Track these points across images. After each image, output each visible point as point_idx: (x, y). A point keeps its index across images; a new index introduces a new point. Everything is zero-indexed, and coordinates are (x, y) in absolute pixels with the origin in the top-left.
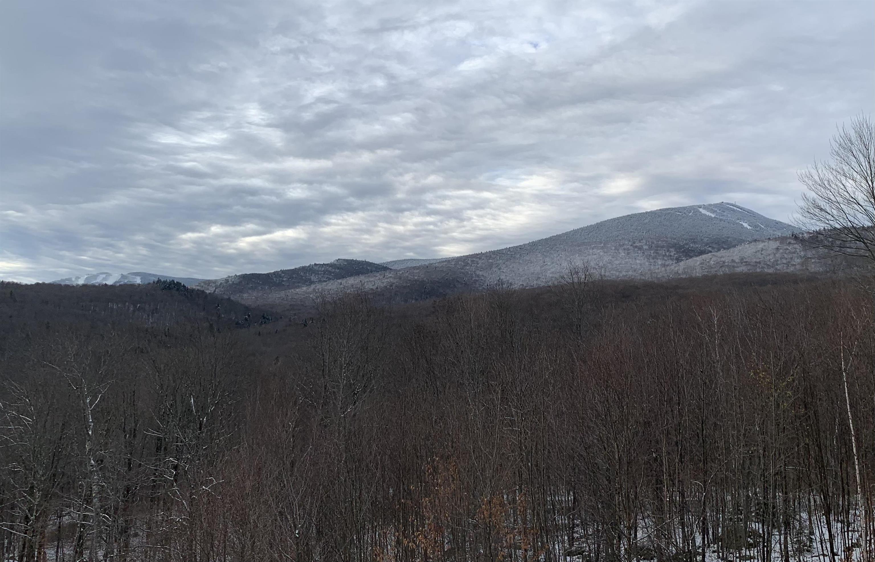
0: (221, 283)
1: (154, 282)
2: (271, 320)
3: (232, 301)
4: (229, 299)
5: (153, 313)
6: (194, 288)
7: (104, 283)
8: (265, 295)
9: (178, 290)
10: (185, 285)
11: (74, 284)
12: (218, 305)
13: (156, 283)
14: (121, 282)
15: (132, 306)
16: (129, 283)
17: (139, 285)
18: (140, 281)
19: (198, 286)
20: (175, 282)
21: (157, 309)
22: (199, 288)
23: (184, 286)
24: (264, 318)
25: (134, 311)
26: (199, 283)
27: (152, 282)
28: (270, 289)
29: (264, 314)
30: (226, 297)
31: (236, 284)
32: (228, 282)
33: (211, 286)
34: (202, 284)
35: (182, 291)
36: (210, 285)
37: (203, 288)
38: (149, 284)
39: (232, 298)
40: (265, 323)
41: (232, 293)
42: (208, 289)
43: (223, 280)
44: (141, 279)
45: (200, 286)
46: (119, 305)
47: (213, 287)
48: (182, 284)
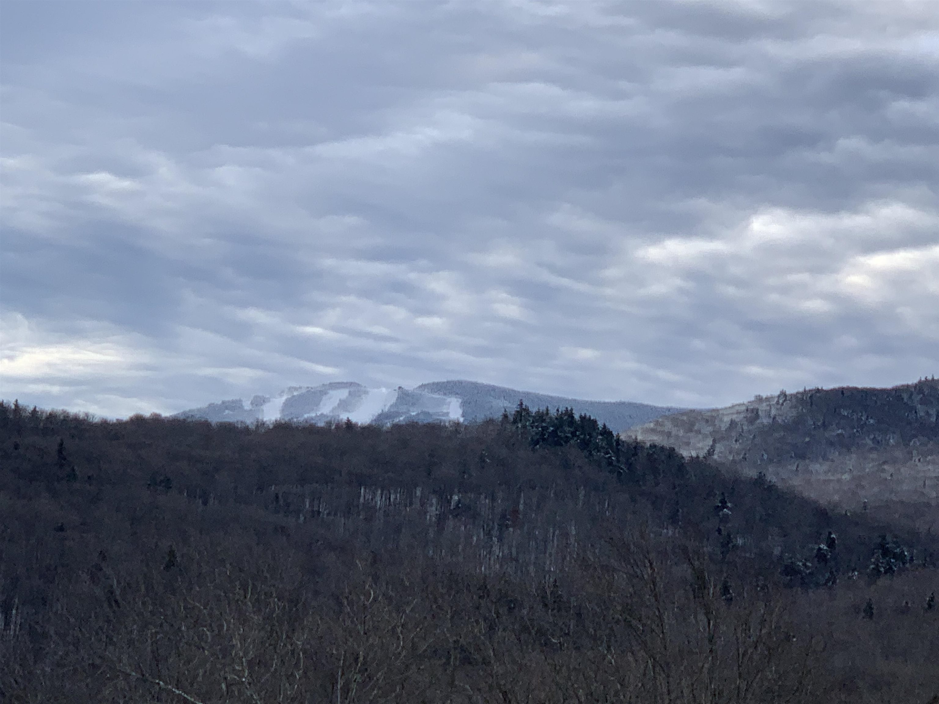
0: (733, 423)
1: (505, 416)
2: (912, 559)
3: (771, 488)
4: (760, 481)
5: (503, 527)
6: (640, 438)
7: (344, 417)
8: (886, 467)
9: (585, 445)
10: (611, 427)
11: (250, 421)
12: (724, 502)
13: (511, 418)
14: (398, 414)
15: (434, 501)
16: (424, 420)
17: (457, 425)
18: (460, 411)
19: (653, 431)
20: (577, 417)
21: (516, 512)
22: (657, 439)
23: (606, 433)
24: (886, 552)
25: (441, 519)
26: (657, 423)
27: (498, 416)
28: (907, 445)
29: (884, 538)
30: (751, 473)
31: (786, 427)
32: (757, 416)
33: (699, 432)
34: (668, 426)
35: (598, 449)
36: (696, 428)
37: (672, 441)
38: (490, 422)
39: (771, 477)
40: (889, 570)
41: (771, 461)
42: (688, 444)
43: (738, 413)
44: (464, 404)
45: (662, 433)
46: (392, 497)
47: (705, 437)
48: (600, 425)
